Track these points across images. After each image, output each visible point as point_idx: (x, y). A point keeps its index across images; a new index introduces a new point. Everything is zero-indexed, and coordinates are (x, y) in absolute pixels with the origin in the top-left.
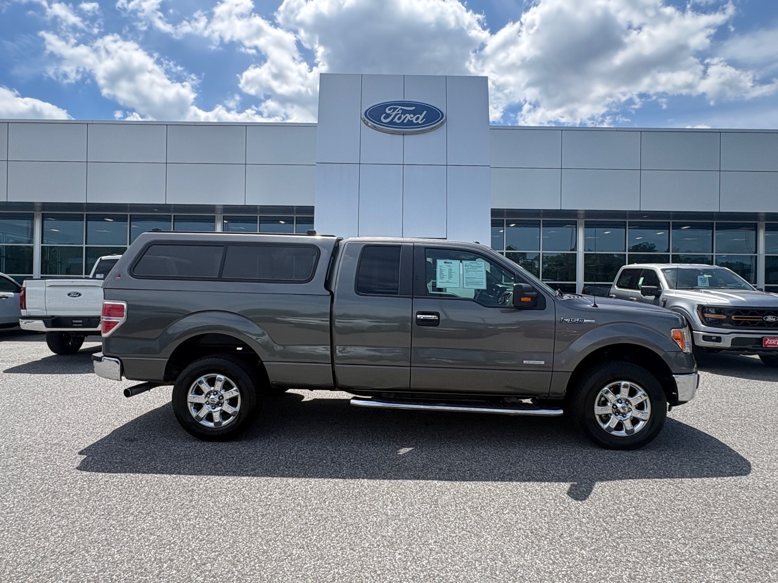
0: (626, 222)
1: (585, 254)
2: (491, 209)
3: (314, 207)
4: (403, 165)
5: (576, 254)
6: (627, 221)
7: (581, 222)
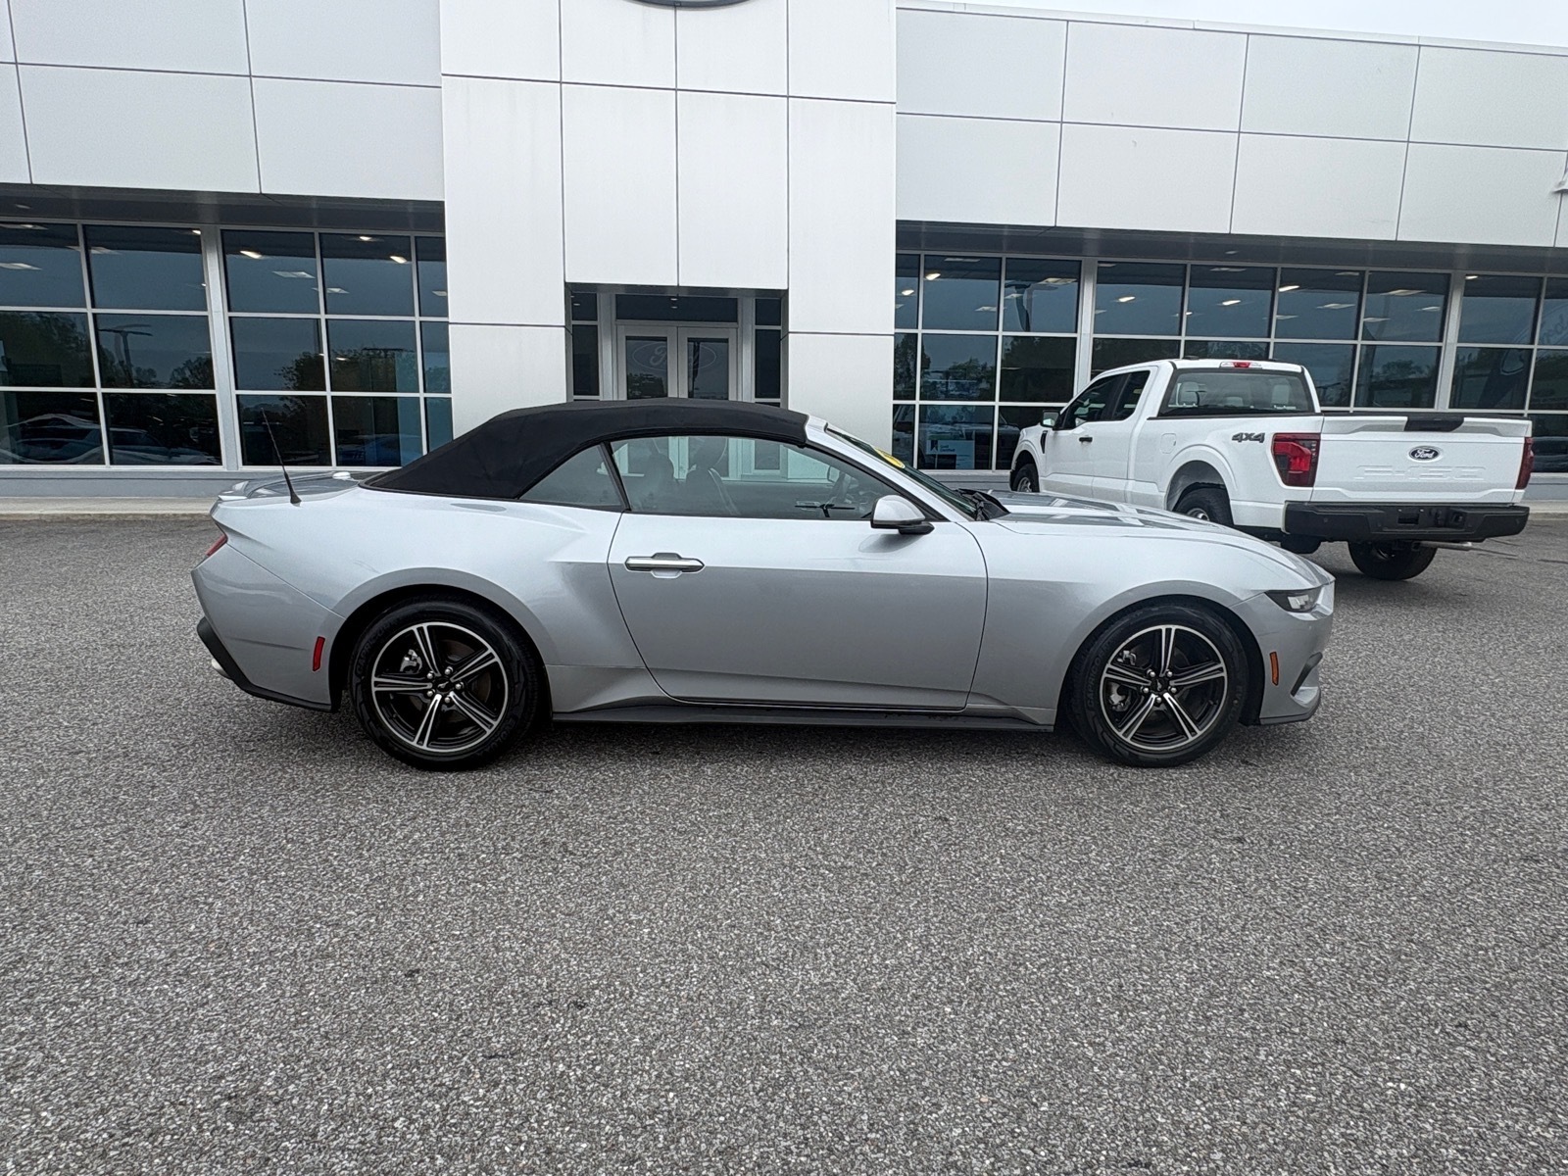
0: (1185, 266)
1: (1094, 339)
2: (898, 222)
3: (441, 204)
4: (676, 90)
5: (1075, 339)
6: (1189, 263)
7: (1090, 263)
